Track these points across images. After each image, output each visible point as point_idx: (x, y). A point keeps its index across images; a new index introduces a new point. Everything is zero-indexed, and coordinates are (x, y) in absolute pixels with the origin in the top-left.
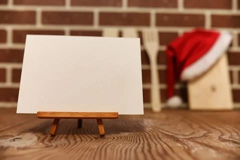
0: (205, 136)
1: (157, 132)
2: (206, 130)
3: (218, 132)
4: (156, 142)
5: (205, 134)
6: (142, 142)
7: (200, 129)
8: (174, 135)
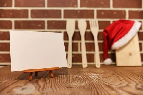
0: (127, 85)
1: (101, 83)
2: (128, 81)
3: (134, 82)
4: (101, 90)
5: (127, 84)
6: (93, 90)
7: (124, 81)
8: (110, 85)
